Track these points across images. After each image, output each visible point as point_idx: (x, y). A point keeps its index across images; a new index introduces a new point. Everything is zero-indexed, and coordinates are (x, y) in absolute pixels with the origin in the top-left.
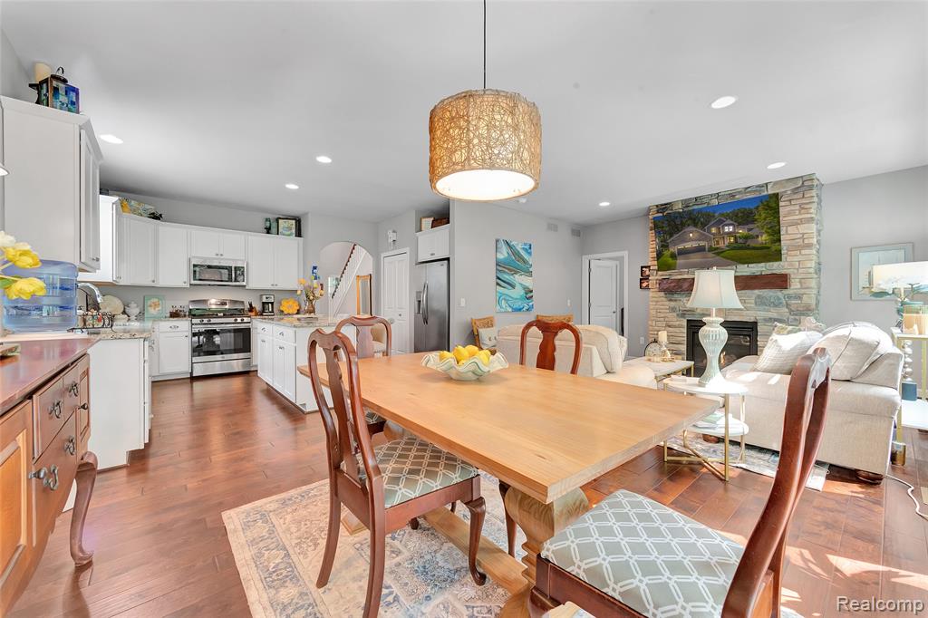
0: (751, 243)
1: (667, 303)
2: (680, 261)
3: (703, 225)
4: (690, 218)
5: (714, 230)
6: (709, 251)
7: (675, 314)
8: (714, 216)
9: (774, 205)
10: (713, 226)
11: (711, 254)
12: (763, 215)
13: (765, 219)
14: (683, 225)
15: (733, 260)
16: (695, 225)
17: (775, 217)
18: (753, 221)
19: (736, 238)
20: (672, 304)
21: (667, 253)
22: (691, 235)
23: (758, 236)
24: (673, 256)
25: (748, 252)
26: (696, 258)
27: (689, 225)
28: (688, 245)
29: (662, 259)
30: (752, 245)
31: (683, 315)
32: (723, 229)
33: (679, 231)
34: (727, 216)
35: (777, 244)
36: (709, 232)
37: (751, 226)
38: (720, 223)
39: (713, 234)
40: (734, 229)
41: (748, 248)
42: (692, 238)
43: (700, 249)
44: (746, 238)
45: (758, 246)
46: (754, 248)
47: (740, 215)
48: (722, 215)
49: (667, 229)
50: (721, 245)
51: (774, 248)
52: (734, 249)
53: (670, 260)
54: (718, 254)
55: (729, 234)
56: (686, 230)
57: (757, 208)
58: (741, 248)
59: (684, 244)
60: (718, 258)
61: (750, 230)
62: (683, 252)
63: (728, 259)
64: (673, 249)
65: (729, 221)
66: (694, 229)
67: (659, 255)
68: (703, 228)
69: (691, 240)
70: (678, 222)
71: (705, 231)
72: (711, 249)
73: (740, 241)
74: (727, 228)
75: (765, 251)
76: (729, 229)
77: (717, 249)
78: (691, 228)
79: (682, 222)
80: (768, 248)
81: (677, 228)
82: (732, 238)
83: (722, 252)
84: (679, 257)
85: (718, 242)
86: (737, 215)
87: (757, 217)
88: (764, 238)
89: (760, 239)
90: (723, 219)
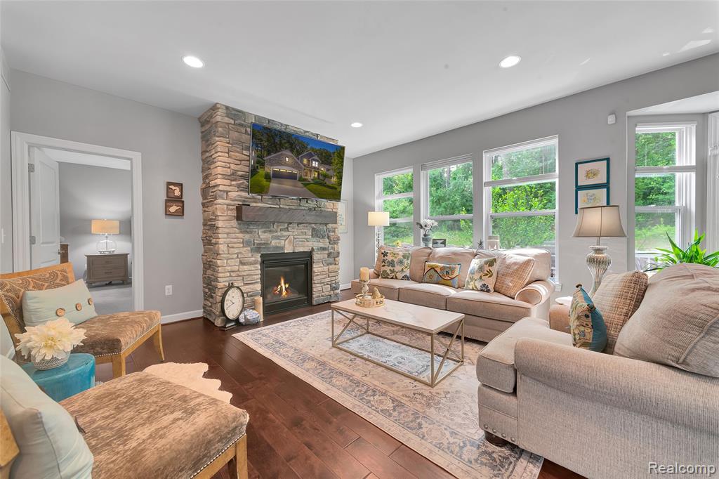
0: (327, 181)
1: (241, 235)
2: (274, 185)
3: (298, 153)
4: (289, 142)
5: (305, 161)
6: (299, 181)
7: (249, 249)
8: (306, 148)
9: (342, 155)
10: (305, 157)
11: (300, 184)
12: (336, 161)
13: (336, 164)
14: (281, 146)
15: (315, 194)
16: (292, 151)
17: (341, 165)
18: (330, 164)
19: (319, 174)
20: (247, 236)
21: (261, 172)
22: (287, 159)
23: (331, 177)
24: (268, 177)
25: (325, 188)
26: (288, 185)
27: (286, 148)
28: (283, 169)
29: (256, 178)
30: (328, 183)
31: (258, 249)
32: (312, 163)
33: (277, 151)
34: (316, 153)
35: (339, 186)
36: (302, 162)
37: (327, 167)
38: (310, 156)
39: (304, 165)
40: (319, 165)
41: (325, 185)
42: (286, 163)
43: (292, 177)
44: (325, 176)
45: (330, 185)
46: (328, 187)
47: (324, 154)
48: (312, 149)
49: (266, 144)
50: (308, 177)
52: (316, 183)
53: (264, 182)
54: (306, 185)
55: (315, 169)
56: (284, 152)
57: (333, 154)
58: (321, 184)
59: (280, 167)
60: (305, 188)
61: (328, 170)
62: (278, 176)
63: (311, 191)
64: (270, 169)
65: (316, 157)
66: (290, 154)
67: (254, 172)
68: (297, 156)
69: (286, 165)
70: (277, 140)
71: (298, 159)
72: (301, 179)
73: (321, 178)
74: (314, 162)
75: (334, 190)
76: (315, 164)
77: (305, 180)
78: (288, 153)
79: (281, 143)
80: (336, 189)
81: (275, 146)
82: (316, 174)
83: (308, 184)
84: (273, 180)
85: (306, 173)
86: (322, 154)
87: (333, 161)
88: (334, 180)
89: (332, 180)
90: (313, 153)
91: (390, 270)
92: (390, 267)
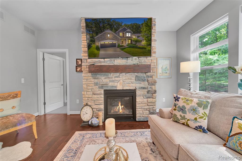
0: (138, 45)
1: (93, 80)
2: (102, 52)
3: (116, 30)
4: (109, 24)
5: (121, 34)
6: (118, 47)
7: (97, 87)
8: (121, 25)
9: (149, 24)
10: (120, 31)
11: (118, 49)
12: (145, 29)
13: (145, 32)
14: (104, 28)
15: (129, 54)
16: (111, 30)
17: (149, 32)
18: (140, 32)
19: (132, 41)
20: (96, 81)
21: (94, 46)
22: (109, 35)
23: (141, 41)
24: (98, 48)
25: (137, 49)
26: (110, 51)
27: (107, 29)
28: (107, 42)
29: (91, 49)
30: (139, 46)
31: (102, 87)
32: (126, 34)
33: (102, 32)
34: (129, 27)
35: (149, 46)
36: (119, 35)
37: (139, 35)
38: (124, 31)
39: (120, 37)
40: (131, 35)
41: (137, 47)
43: (113, 46)
44: (136, 41)
45: (141, 47)
46: (139, 48)
47: (134, 27)
48: (126, 25)
49: (95, 29)
50: (124, 44)
51: (148, 48)
52: (130, 47)
53: (96, 51)
54: (122, 49)
55: (129, 38)
56: (106, 32)
57: (142, 24)
58: (133, 47)
59: (105, 41)
60: (122, 51)
61: (138, 37)
62: (104, 47)
63: (127, 53)
64: (98, 44)
65: (129, 30)
66: (111, 32)
67: (89, 47)
68: (115, 32)
69: (110, 39)
70: (101, 25)
71: (116, 34)
72: (119, 46)
73: (133, 43)
74: (127, 34)
75: (144, 50)
76: (128, 35)
77: (122, 46)
78: (109, 31)
79: (104, 26)
80: (145, 48)
81: (101, 29)
82: (130, 41)
83: (125, 48)
84: (101, 49)
85: (123, 42)
86: (133, 27)
87: (142, 30)
88: (144, 43)
89: (142, 43)
90: (126, 28)
91: (181, 115)
92: (181, 113)
